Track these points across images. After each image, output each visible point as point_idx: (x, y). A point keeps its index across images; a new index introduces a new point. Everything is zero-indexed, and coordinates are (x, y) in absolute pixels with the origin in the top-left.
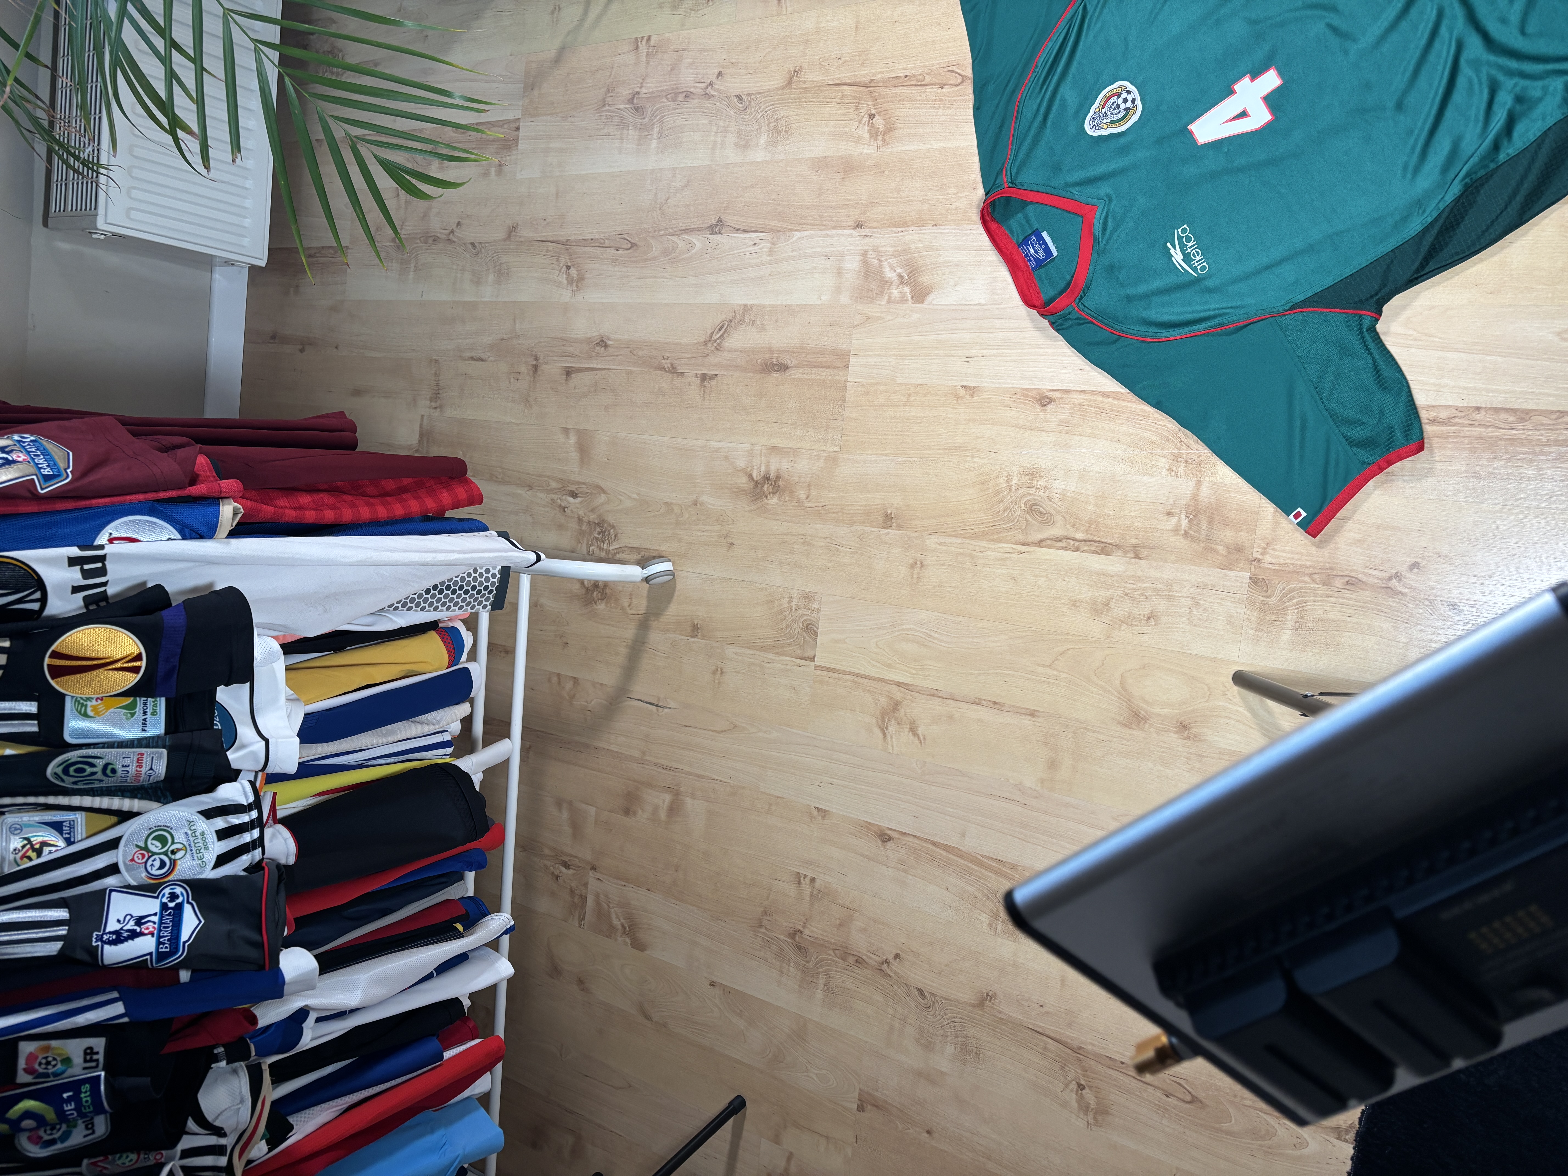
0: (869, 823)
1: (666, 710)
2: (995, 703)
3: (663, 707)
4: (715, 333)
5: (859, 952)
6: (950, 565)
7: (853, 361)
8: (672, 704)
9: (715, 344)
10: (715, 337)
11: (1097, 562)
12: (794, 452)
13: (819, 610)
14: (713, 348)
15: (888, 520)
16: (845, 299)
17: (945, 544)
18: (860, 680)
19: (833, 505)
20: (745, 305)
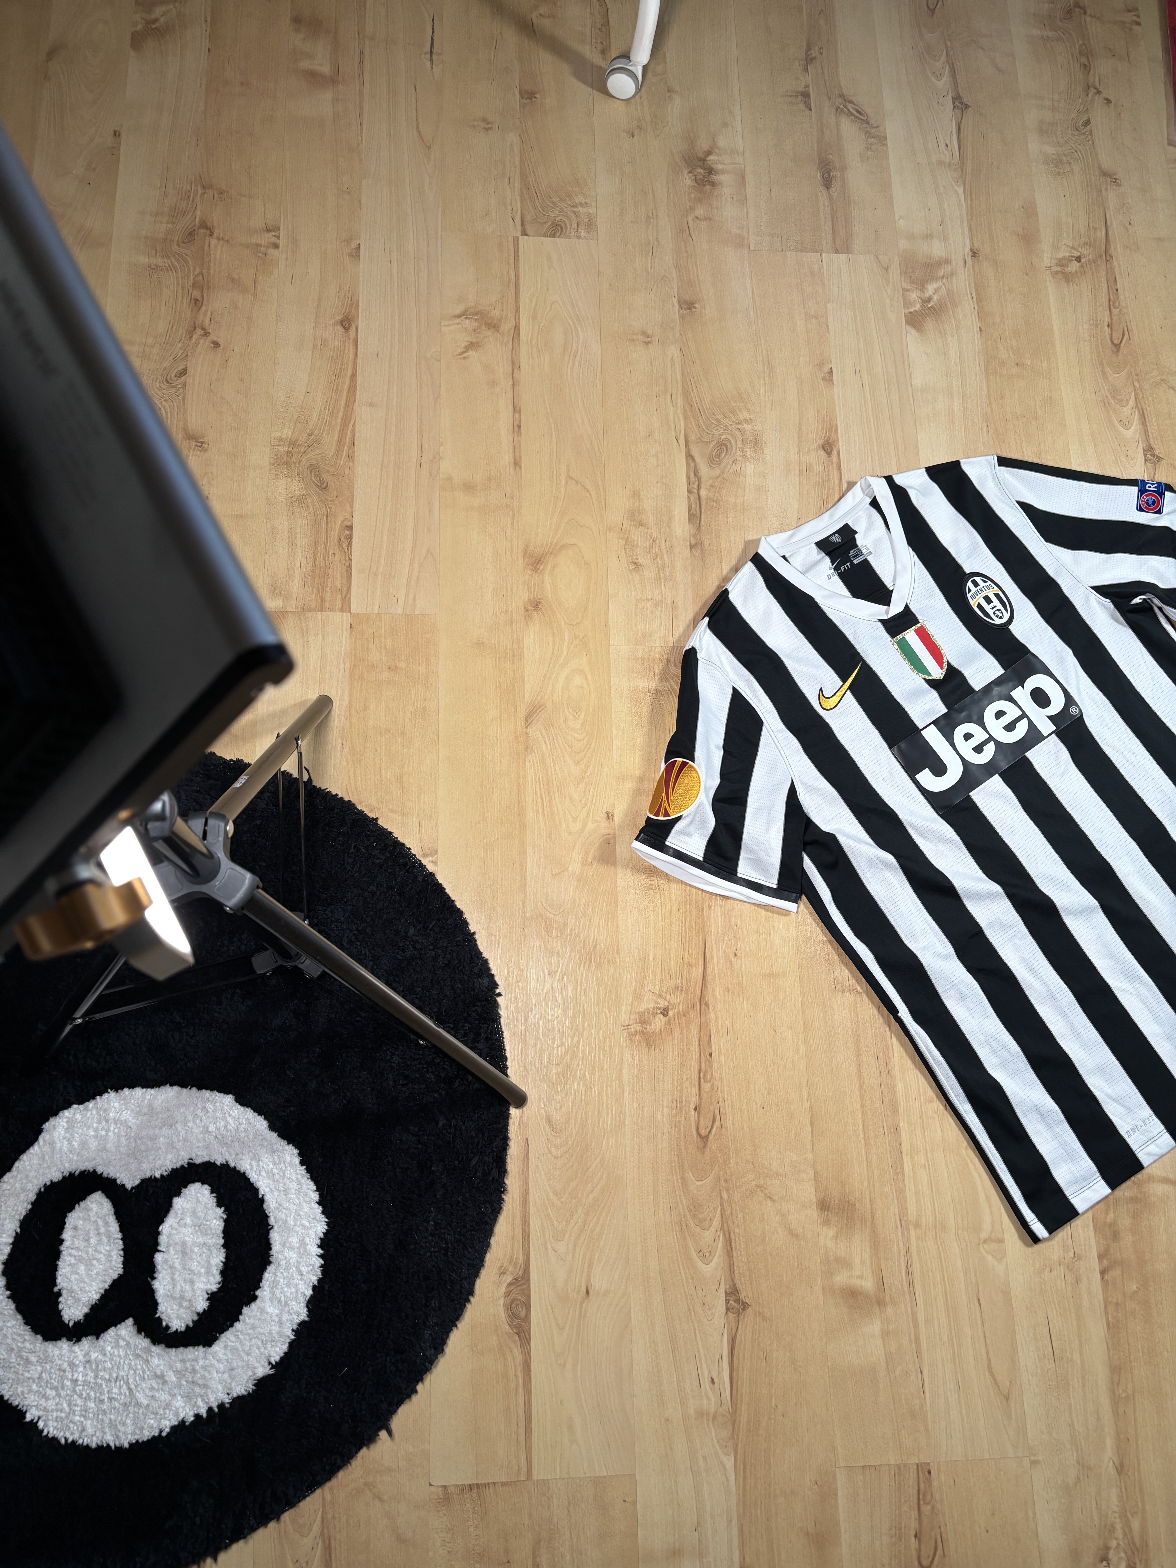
0: (357, 306)
1: (428, 63)
2: (519, 427)
3: (431, 60)
4: (852, 105)
5: (208, 302)
6: (652, 371)
7: (843, 257)
8: (437, 71)
9: (842, 106)
10: (850, 106)
11: (680, 511)
12: (743, 201)
13: (579, 237)
14: (837, 104)
15: (688, 305)
16: (903, 244)
17: (673, 365)
18: (512, 287)
19: (694, 247)
20: (885, 138)
